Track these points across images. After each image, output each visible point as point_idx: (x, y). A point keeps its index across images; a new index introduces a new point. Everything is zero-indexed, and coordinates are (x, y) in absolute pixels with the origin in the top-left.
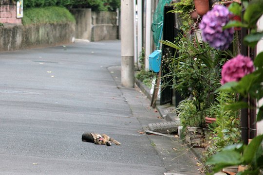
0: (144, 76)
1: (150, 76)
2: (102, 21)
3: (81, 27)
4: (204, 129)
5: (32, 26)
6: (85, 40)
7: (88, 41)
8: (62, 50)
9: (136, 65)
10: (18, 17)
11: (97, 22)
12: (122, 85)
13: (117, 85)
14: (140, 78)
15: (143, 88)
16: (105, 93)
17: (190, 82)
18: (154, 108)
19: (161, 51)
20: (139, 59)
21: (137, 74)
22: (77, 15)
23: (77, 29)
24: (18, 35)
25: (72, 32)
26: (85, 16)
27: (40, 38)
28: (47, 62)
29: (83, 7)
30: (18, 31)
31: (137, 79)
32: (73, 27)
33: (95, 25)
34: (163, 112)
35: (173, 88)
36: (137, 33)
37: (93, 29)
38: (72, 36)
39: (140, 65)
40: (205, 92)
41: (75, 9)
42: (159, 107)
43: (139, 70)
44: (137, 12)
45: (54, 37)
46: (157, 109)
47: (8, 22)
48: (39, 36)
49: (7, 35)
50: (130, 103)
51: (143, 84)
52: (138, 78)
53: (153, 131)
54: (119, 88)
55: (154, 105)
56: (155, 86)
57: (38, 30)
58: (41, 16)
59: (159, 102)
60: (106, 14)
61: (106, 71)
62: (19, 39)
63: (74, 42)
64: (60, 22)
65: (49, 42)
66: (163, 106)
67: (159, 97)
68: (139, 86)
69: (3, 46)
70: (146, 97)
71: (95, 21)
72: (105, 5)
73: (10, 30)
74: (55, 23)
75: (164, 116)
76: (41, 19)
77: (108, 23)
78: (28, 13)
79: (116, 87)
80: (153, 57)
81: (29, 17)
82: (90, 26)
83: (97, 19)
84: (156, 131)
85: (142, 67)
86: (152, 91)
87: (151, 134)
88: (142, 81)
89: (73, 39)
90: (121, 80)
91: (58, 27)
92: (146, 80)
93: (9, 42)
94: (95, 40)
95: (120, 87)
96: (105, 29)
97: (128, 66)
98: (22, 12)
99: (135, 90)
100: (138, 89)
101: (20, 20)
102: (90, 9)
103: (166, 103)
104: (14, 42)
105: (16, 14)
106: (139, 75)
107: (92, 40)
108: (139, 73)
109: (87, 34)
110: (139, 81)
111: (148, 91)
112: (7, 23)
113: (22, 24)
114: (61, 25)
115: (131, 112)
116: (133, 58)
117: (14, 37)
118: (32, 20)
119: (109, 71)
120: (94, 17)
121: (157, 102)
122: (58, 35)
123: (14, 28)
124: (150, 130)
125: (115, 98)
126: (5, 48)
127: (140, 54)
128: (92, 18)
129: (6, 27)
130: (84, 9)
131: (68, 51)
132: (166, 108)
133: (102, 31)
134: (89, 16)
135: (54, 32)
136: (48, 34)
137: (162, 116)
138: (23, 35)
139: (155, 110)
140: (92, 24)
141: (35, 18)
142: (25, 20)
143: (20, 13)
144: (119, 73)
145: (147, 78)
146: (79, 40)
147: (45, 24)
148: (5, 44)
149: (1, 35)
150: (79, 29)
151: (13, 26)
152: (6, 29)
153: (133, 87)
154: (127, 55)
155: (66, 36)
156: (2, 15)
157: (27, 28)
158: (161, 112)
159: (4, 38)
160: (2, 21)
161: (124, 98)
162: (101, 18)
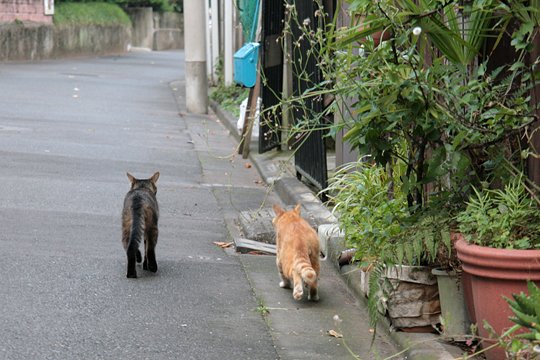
0: (224, 95)
1: (233, 95)
2: (168, 25)
3: (140, 32)
4: (434, 272)
5: (70, 28)
6: (145, 49)
7: (148, 50)
8: (112, 61)
9: (210, 77)
10: (46, 13)
11: (160, 26)
12: (188, 111)
13: (179, 110)
14: (218, 98)
15: (223, 115)
16: (155, 125)
18: (245, 157)
19: (257, 44)
20: (214, 70)
21: (211, 92)
22: (133, 16)
23: (134, 34)
24: (47, 39)
25: (127, 37)
26: (144, 17)
27: (81, 44)
28: (81, 75)
29: (141, 6)
30: (48, 33)
31: (211, 100)
32: (129, 30)
33: (158, 29)
34: (266, 169)
36: (211, 42)
37: (155, 34)
38: (128, 43)
39: (216, 77)
41: (131, 9)
42: (257, 157)
43: (214, 86)
44: (210, 17)
45: (102, 43)
46: (253, 162)
47: (31, 19)
48: (79, 41)
49: (28, 38)
50: (198, 148)
51: (222, 108)
52: (214, 99)
53: (254, 239)
54: (181, 115)
55: (244, 151)
56: (248, 114)
57: (77, 33)
58: (82, 13)
59: (257, 146)
60: (171, 16)
61: (168, 87)
62: (48, 44)
63: (130, 51)
64: (110, 23)
65: (95, 50)
66: (264, 155)
67: (256, 134)
68: (215, 111)
69: (23, 53)
70: (228, 132)
71: (157, 25)
72: (170, 3)
73: (34, 31)
74: (103, 24)
75: (271, 180)
76: (81, 18)
77: (175, 27)
78: (62, 8)
79: (177, 113)
80: (243, 56)
81: (64, 14)
82: (152, 31)
83: (160, 21)
84: (261, 240)
85: (219, 80)
86: (240, 124)
87: (249, 250)
88: (220, 103)
89: (129, 47)
90: (185, 100)
91: (107, 31)
92: (227, 101)
93: (32, 48)
94: (158, 48)
95: (183, 113)
96: (171, 34)
97: (197, 78)
98: (52, 7)
99: (207, 119)
100: (213, 116)
101: (50, 18)
102: (151, 9)
103: (270, 149)
104: (40, 48)
105: (44, 8)
106: (216, 94)
107: (155, 49)
108: (215, 90)
109: (148, 41)
110: (216, 103)
111: (232, 122)
112: (29, 20)
113: (52, 24)
114: (110, 28)
115: (201, 170)
116: (204, 64)
117: (40, 40)
118: (68, 18)
119: (170, 88)
120: (157, 19)
121: (251, 146)
122: (107, 41)
123: (40, 29)
124: (246, 235)
125: (171, 137)
126: (27, 57)
127: (216, 62)
128: (154, 21)
129: (26, 26)
130: (143, 8)
131: (119, 61)
132: (271, 158)
133: (168, 37)
134: (150, 18)
135: (102, 37)
136: (92, 39)
137: (264, 179)
138: (54, 39)
139: (248, 162)
140: (154, 27)
141: (73, 17)
142: (57, 18)
143: (49, 7)
144: (182, 91)
145: (229, 97)
146: (138, 49)
147: (88, 25)
148: (27, 50)
149: (19, 36)
150: (137, 34)
151: (39, 26)
152: (26, 30)
153: (207, 113)
154: (194, 60)
155: (118, 42)
156: (20, 9)
157: (61, 28)
158: (262, 169)
159: (25, 42)
160: (20, 17)
161: (188, 135)
162: (165, 21)
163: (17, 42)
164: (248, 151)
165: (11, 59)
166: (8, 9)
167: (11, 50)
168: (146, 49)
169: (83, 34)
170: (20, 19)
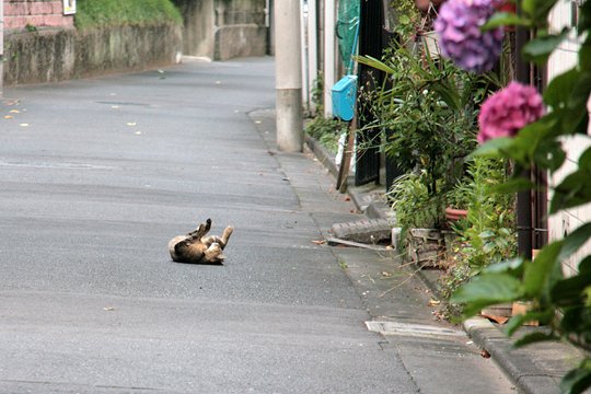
0: (322, 129)
1: (334, 129)
2: (237, 19)
3: (194, 31)
4: (443, 232)
5: (96, 31)
7: (208, 60)
8: (157, 80)
9: (305, 106)
10: (66, 13)
11: (226, 22)
12: (279, 149)
13: (268, 147)
14: (315, 133)
15: (321, 152)
16: (245, 164)
17: (415, 139)
18: (343, 192)
19: (355, 77)
20: (311, 95)
21: (307, 125)
22: (185, 6)
23: (185, 34)
24: (67, 50)
25: (175, 41)
26: (200, 9)
27: (112, 55)
28: (127, 104)
30: (67, 42)
31: (308, 136)
32: (179, 32)
33: (222, 26)
34: (362, 200)
35: (380, 151)
36: (307, 42)
37: (217, 34)
38: (177, 50)
39: (313, 106)
40: (444, 157)
42: (354, 191)
43: (310, 117)
45: (140, 52)
46: (351, 195)
47: (47, 23)
48: (108, 51)
49: (44, 50)
50: (294, 185)
51: (320, 145)
52: (311, 134)
53: (342, 239)
54: (272, 154)
55: (342, 186)
56: (345, 148)
57: (106, 38)
58: (113, 9)
59: (353, 181)
60: (243, 5)
61: (246, 119)
62: (69, 58)
63: (180, 63)
64: (152, 22)
65: (131, 64)
66: (361, 189)
67: (353, 169)
68: (313, 148)
69: (37, 73)
70: (327, 170)
71: (221, 18)
73: (51, 40)
74: (141, 24)
75: (364, 207)
76: (112, 16)
77: (248, 22)
78: (85, 3)
79: (266, 151)
80: (340, 89)
81: (88, 13)
82: (212, 29)
83: (225, 14)
84: (347, 240)
85: (317, 111)
86: (338, 160)
87: (337, 244)
88: (318, 139)
89: (179, 57)
90: (275, 137)
91: (147, 33)
92: (325, 136)
93: (49, 65)
94: (222, 56)
95: (274, 151)
96: (242, 34)
97: (290, 110)
98: (73, 3)
99: (304, 158)
100: (311, 155)
101: (71, 19)
103: (367, 182)
104: (58, 64)
105: (63, 6)
106: (313, 128)
107: (217, 58)
108: (312, 122)
109: (206, 45)
110: (313, 139)
111: (331, 159)
112: (44, 25)
113: (73, 28)
114: (152, 28)
115: (298, 202)
116: (299, 91)
117: (59, 54)
118: (94, 18)
119: (252, 121)
120: (220, 10)
121: (349, 181)
122: (147, 48)
123: (58, 36)
124: (336, 237)
125: (266, 174)
126: (42, 78)
127: (313, 85)
128: (217, 13)
129: (42, 33)
131: (169, 80)
132: (368, 191)
133: (238, 37)
134: (210, 9)
135: (140, 43)
136: (127, 46)
137: (359, 208)
138: (76, 50)
139: (346, 196)
140: (217, 24)
141: (101, 15)
142: (79, 17)
143: (70, 5)
144: (271, 124)
145: (329, 131)
146: (191, 58)
147: (122, 27)
148: (41, 69)
149: (32, 49)
150: (190, 35)
151: (56, 32)
152: (41, 38)
153: (302, 151)
154: (286, 87)
155: (163, 50)
156: (33, 10)
157: (85, 35)
158: (358, 200)
159: (39, 56)
160: (34, 21)
161: (283, 173)
162: (233, 12)
163: (29, 57)
164: (346, 186)
165: (23, 82)
166: (17, 11)
167: (22, 68)
168: (203, 58)
169: (114, 41)
170: (32, 24)
